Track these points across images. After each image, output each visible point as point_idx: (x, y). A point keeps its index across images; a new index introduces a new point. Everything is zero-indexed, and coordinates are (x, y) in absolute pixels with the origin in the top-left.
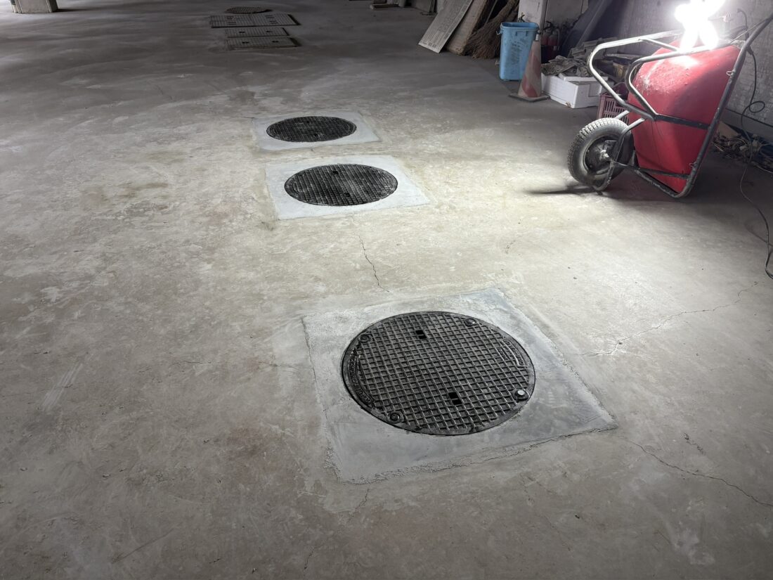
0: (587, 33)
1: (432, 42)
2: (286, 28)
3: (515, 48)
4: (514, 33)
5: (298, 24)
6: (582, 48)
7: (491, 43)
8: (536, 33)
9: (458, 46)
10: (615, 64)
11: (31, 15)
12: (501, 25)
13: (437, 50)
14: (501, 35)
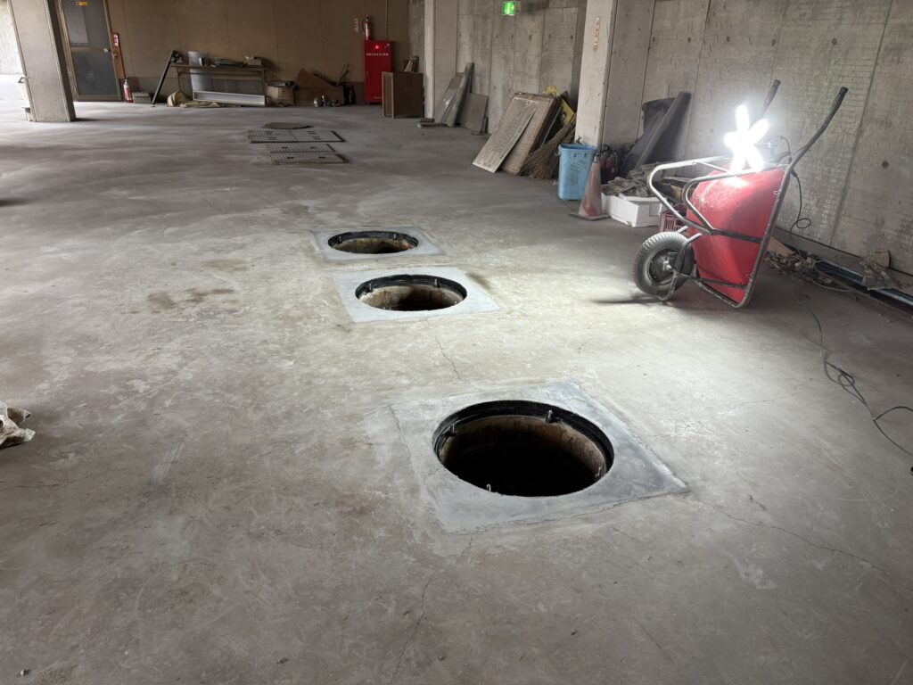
0: (645, 154)
1: (487, 161)
2: (331, 144)
3: (573, 170)
4: (573, 154)
5: (343, 141)
6: (640, 170)
7: (548, 164)
8: (594, 155)
9: (514, 166)
10: (673, 187)
11: (46, 124)
12: (560, 147)
13: (492, 170)
14: (559, 156)
